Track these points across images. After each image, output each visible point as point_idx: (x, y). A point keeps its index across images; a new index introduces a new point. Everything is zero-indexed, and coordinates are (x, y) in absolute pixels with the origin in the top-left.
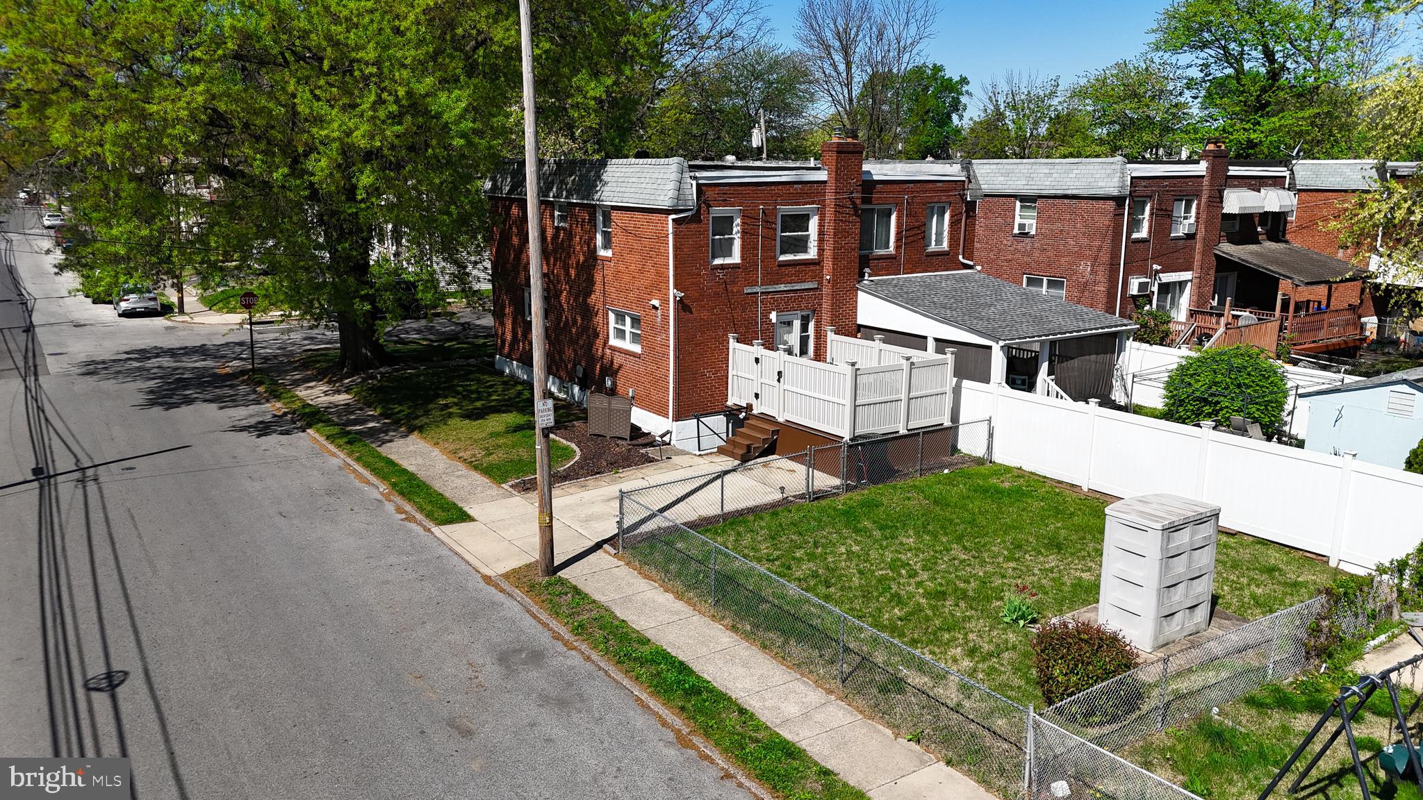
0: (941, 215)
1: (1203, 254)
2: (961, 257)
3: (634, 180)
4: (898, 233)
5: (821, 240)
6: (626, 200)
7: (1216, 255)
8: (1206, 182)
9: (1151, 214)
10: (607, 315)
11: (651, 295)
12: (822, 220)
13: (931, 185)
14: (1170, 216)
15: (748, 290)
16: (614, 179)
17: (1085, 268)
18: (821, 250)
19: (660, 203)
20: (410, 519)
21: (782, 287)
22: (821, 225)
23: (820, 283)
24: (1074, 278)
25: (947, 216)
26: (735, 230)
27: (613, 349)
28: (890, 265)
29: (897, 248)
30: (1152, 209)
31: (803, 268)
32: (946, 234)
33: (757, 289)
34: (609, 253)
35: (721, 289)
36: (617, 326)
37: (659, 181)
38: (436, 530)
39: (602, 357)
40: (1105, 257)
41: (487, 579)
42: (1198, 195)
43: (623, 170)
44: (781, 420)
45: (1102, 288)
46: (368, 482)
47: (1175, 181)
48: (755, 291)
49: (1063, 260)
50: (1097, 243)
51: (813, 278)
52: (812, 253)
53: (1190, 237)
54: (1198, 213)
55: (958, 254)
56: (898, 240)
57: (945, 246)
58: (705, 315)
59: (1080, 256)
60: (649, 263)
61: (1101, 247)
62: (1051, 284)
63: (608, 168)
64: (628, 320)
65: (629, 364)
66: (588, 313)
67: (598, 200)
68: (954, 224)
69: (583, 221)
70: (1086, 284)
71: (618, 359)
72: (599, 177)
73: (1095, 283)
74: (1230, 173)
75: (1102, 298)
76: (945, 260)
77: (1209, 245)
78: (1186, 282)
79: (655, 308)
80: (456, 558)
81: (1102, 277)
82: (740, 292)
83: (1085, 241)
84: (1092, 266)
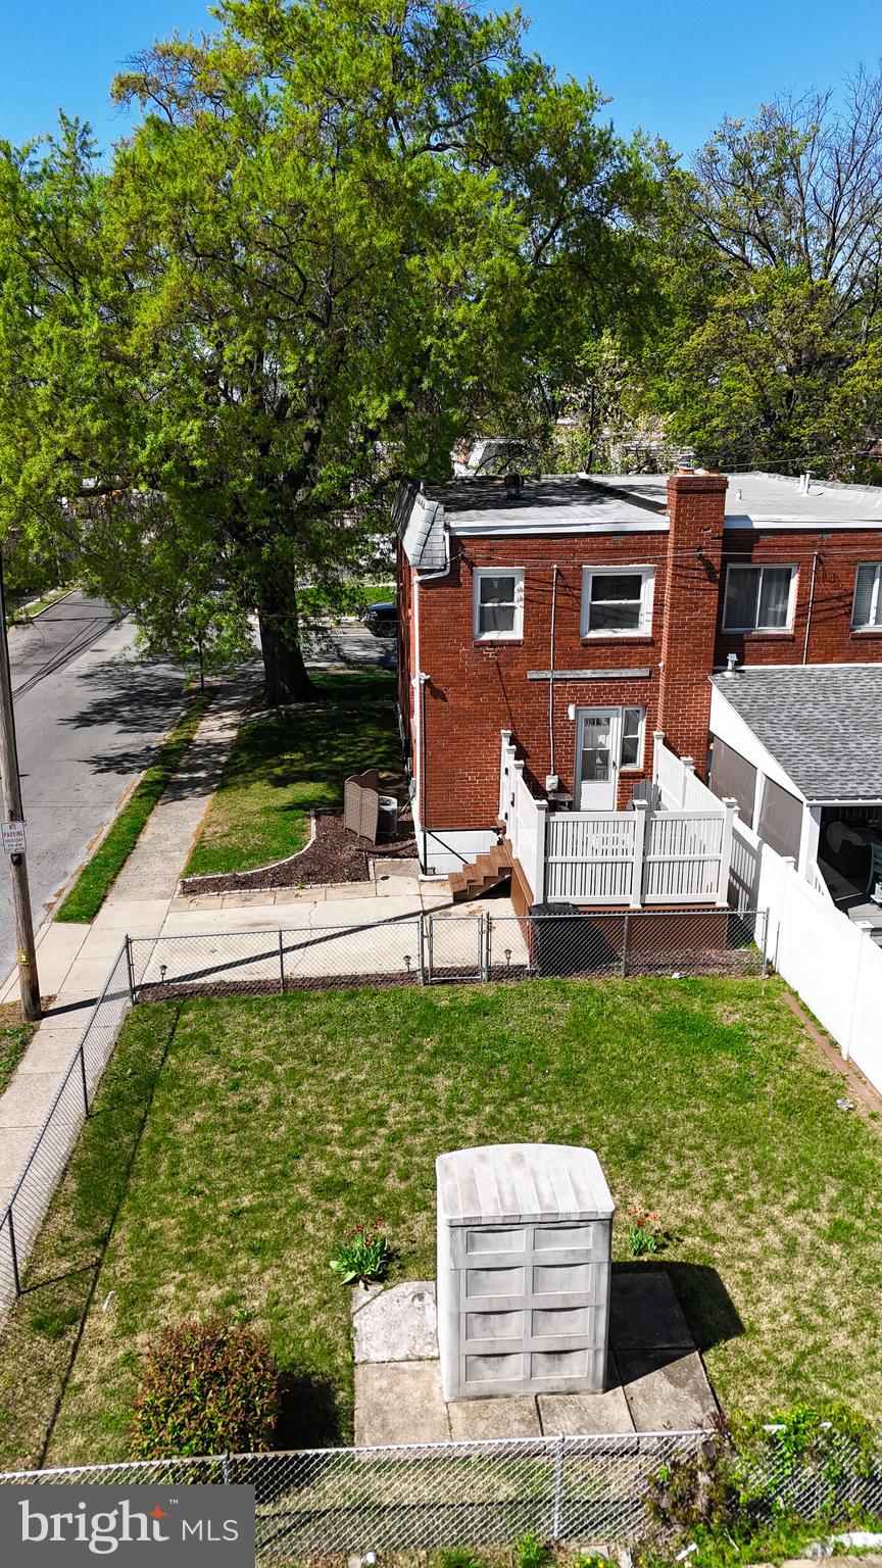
4: (802, 606)
5: (658, 612)
12: (660, 585)
13: (865, 536)
15: (532, 675)
18: (656, 626)
20: (52, 906)
21: (588, 673)
22: (659, 592)
23: (655, 672)
26: (516, 596)
28: (784, 649)
29: (800, 625)
31: (625, 649)
33: (547, 674)
35: (491, 671)
38: (47, 926)
46: (90, 849)
48: (543, 676)
51: (641, 664)
52: (643, 630)
56: (802, 614)
58: (467, 703)
82: (522, 677)
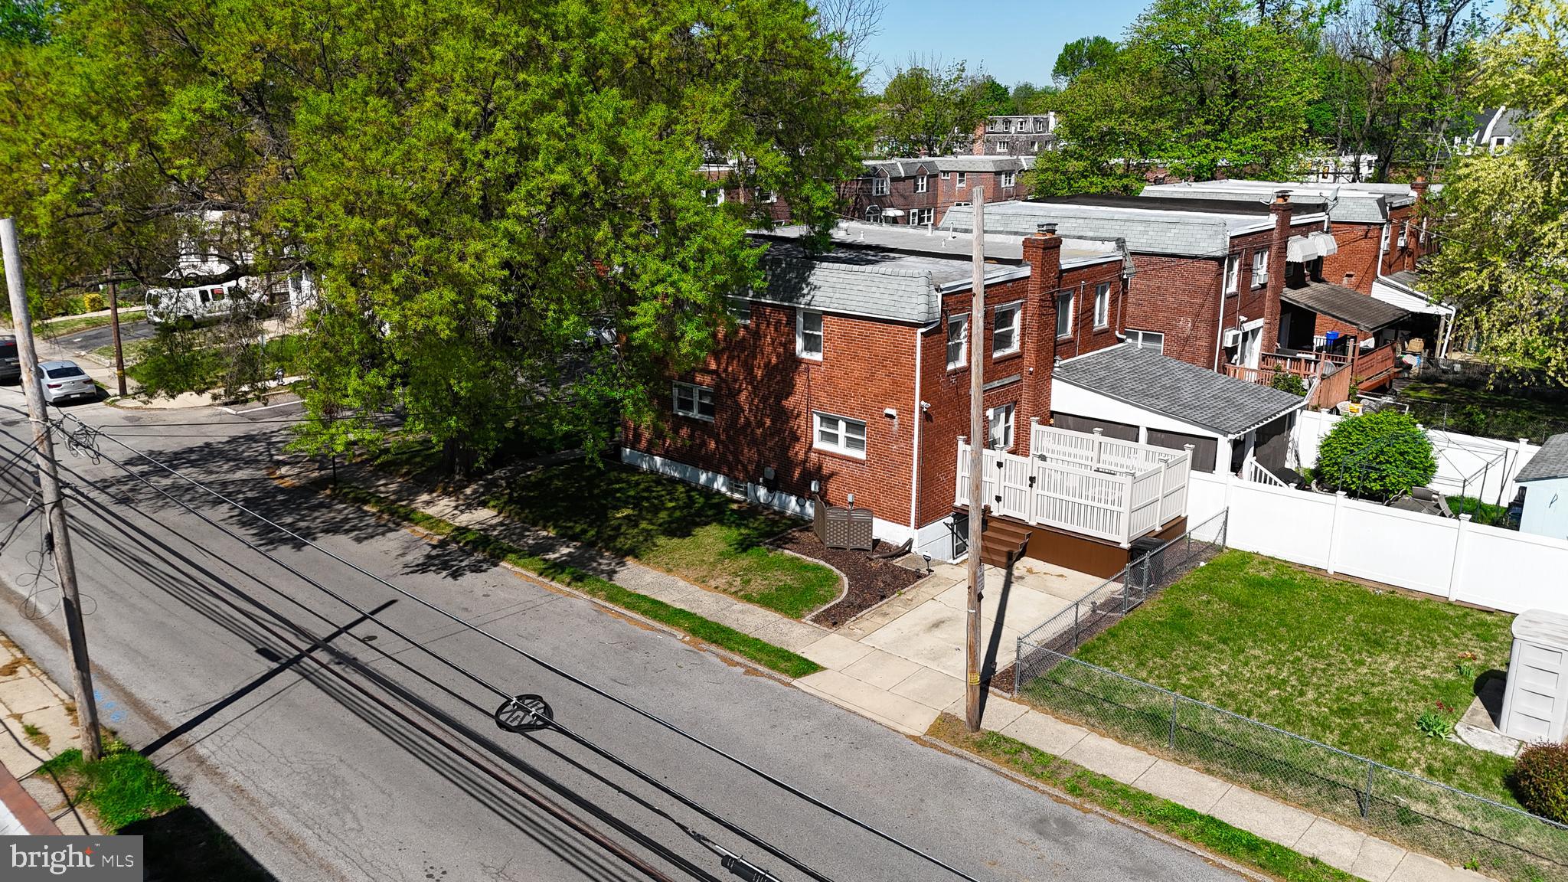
0: (1103, 295)
1: (1273, 301)
2: (1117, 333)
3: (860, 288)
4: (1076, 318)
5: (1023, 335)
6: (853, 308)
7: (1282, 301)
8: (1275, 235)
9: (1240, 271)
10: (812, 419)
11: (884, 402)
12: (1024, 314)
13: (1099, 268)
14: (1251, 270)
16: (827, 284)
17: (1185, 324)
18: (1023, 344)
19: (906, 316)
20: (755, 672)
21: (996, 384)
22: (1024, 319)
23: (1022, 376)
24: (1174, 333)
25: (1108, 295)
26: (962, 336)
27: (820, 452)
28: (1069, 348)
29: (1075, 332)
30: (1240, 266)
31: (1011, 362)
32: (1106, 313)
34: (818, 357)
35: (953, 394)
36: (823, 429)
37: (900, 293)
38: (795, 683)
39: (805, 461)
40: (1206, 314)
41: (915, 739)
42: (1269, 247)
43: (842, 276)
44: (1033, 523)
45: (1204, 343)
46: (653, 629)
47: (1255, 236)
49: (1161, 316)
50: (1199, 301)
51: (1016, 371)
52: (1015, 347)
53: (1264, 286)
54: (1269, 264)
55: (1115, 330)
56: (1075, 325)
57: (1105, 323)
58: (942, 421)
59: (1179, 312)
60: (882, 373)
61: (1202, 306)
62: (1146, 337)
63: (817, 271)
64: (842, 425)
65: (845, 470)
66: (783, 416)
67: (809, 304)
68: (1113, 302)
69: (779, 322)
70: (1187, 339)
71: (828, 466)
72: (805, 280)
73: (1196, 338)
74: (1292, 223)
75: (1204, 352)
76: (1106, 337)
77: (1278, 291)
78: (1259, 329)
79: (891, 417)
80: (852, 715)
81: (1203, 331)
82: (967, 394)
83: (1187, 298)
84: (1193, 321)
